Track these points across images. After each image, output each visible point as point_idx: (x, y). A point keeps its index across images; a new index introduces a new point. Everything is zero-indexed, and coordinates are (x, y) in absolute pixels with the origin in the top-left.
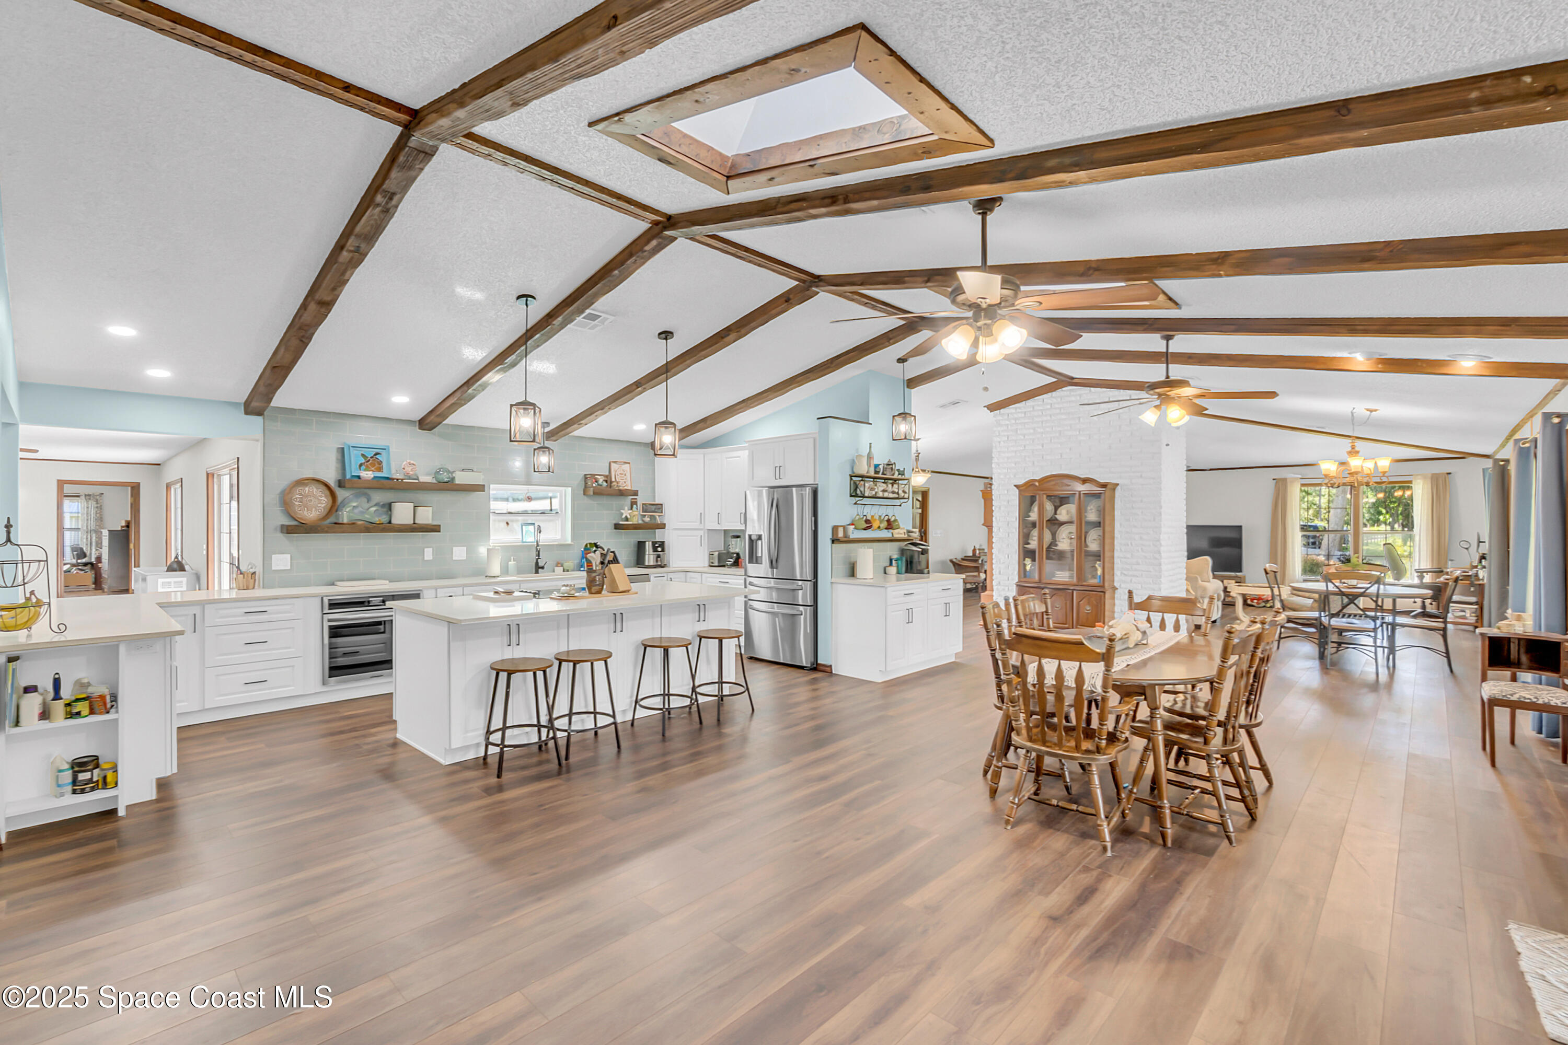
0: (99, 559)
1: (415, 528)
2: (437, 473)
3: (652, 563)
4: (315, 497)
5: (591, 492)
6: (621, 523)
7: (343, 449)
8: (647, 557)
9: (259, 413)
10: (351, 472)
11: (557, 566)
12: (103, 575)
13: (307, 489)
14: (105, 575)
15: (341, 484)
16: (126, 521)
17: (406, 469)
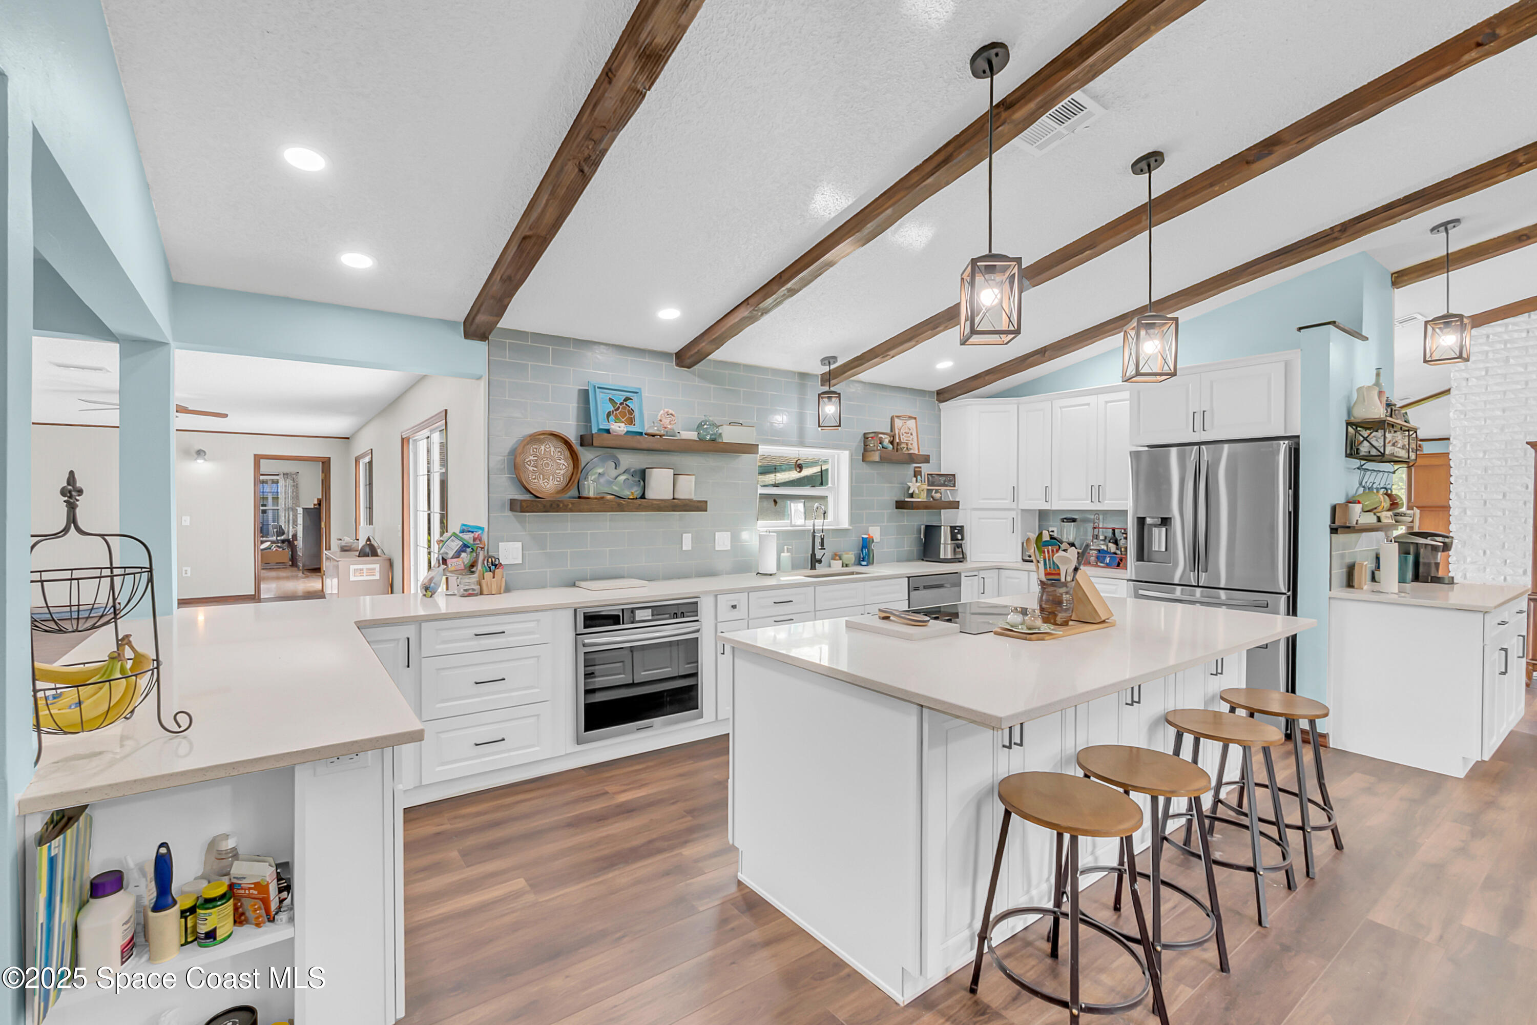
0: (295, 536)
1: (677, 505)
2: (700, 426)
3: (949, 556)
4: (553, 460)
5: (876, 457)
6: (906, 500)
7: (587, 391)
8: (942, 546)
9: (483, 336)
10: (598, 425)
11: (834, 559)
12: (299, 553)
13: (543, 448)
14: (300, 553)
15: (585, 441)
16: (318, 499)
17: (664, 420)
